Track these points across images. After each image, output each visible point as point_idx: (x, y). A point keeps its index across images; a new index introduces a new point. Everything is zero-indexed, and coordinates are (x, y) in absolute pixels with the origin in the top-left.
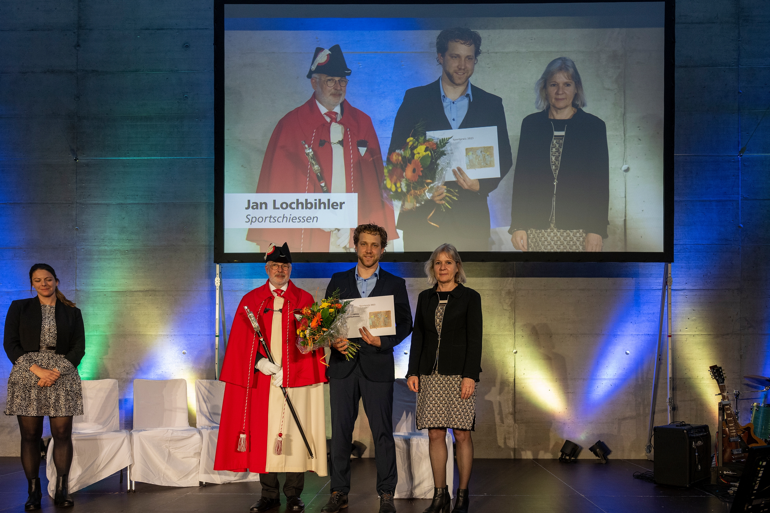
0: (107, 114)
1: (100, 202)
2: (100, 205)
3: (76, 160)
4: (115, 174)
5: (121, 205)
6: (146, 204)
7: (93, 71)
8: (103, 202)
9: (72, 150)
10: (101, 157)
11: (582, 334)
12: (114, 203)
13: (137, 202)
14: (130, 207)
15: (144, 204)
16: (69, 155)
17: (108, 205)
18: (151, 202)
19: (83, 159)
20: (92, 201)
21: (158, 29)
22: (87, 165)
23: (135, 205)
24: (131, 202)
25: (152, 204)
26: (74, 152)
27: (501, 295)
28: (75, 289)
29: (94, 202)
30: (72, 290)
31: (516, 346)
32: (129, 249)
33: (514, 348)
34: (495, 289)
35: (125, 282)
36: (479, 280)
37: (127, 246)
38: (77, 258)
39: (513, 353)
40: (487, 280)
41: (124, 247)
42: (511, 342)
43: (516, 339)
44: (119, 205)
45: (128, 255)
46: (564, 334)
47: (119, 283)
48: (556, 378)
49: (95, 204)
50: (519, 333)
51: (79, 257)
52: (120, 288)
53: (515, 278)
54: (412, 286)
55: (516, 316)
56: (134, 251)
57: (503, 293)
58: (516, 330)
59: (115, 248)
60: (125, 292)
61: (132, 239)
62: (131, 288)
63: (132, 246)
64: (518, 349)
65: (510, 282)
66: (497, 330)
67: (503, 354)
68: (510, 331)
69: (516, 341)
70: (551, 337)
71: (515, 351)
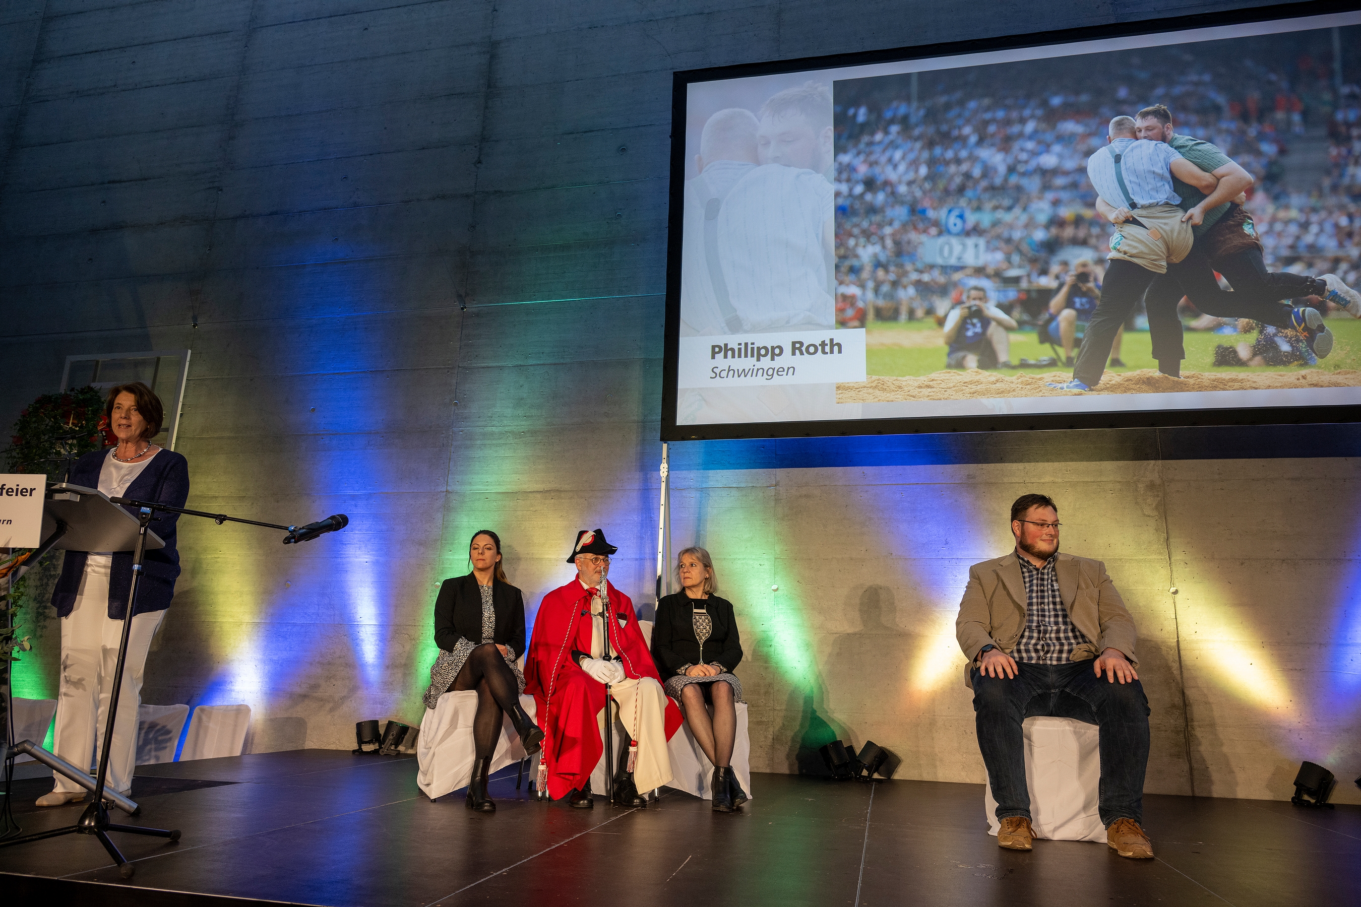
0: (509, 246)
1: (491, 365)
2: (490, 369)
3: (462, 309)
4: (515, 325)
5: (520, 368)
6: (555, 364)
7: (496, 192)
8: (494, 364)
9: (460, 296)
10: (498, 302)
11: (1306, 559)
12: (510, 365)
13: (541, 362)
14: (532, 369)
15: (551, 364)
16: (455, 302)
17: (501, 368)
18: (562, 361)
19: (473, 307)
20: (480, 363)
21: (585, 132)
22: (478, 315)
23: (540, 366)
24: (534, 362)
25: (563, 364)
26: (461, 298)
27: (1136, 490)
28: (445, 490)
29: (483, 365)
30: (441, 491)
31: (1176, 581)
32: (527, 430)
33: (1172, 583)
34: (1125, 480)
35: (518, 478)
36: (1094, 465)
37: (524, 425)
38: (452, 445)
39: (1170, 594)
40: (1108, 466)
41: (519, 427)
42: (1164, 572)
43: (1174, 569)
44: (517, 367)
45: (524, 439)
46: (1268, 559)
47: (508, 480)
48: (1261, 641)
49: (483, 368)
50: (1178, 556)
51: (454, 443)
52: (509, 487)
53: (1160, 461)
54: (974, 477)
55: (1170, 527)
56: (533, 433)
57: (1141, 486)
58: (1173, 551)
59: (507, 429)
60: (516, 493)
61: (532, 416)
62: (525, 487)
63: (531, 425)
64: (1178, 586)
65: (1152, 469)
66: (1135, 551)
67: (1151, 596)
68: (1160, 553)
69: (1174, 573)
70: (1242, 564)
71: (1173, 589)
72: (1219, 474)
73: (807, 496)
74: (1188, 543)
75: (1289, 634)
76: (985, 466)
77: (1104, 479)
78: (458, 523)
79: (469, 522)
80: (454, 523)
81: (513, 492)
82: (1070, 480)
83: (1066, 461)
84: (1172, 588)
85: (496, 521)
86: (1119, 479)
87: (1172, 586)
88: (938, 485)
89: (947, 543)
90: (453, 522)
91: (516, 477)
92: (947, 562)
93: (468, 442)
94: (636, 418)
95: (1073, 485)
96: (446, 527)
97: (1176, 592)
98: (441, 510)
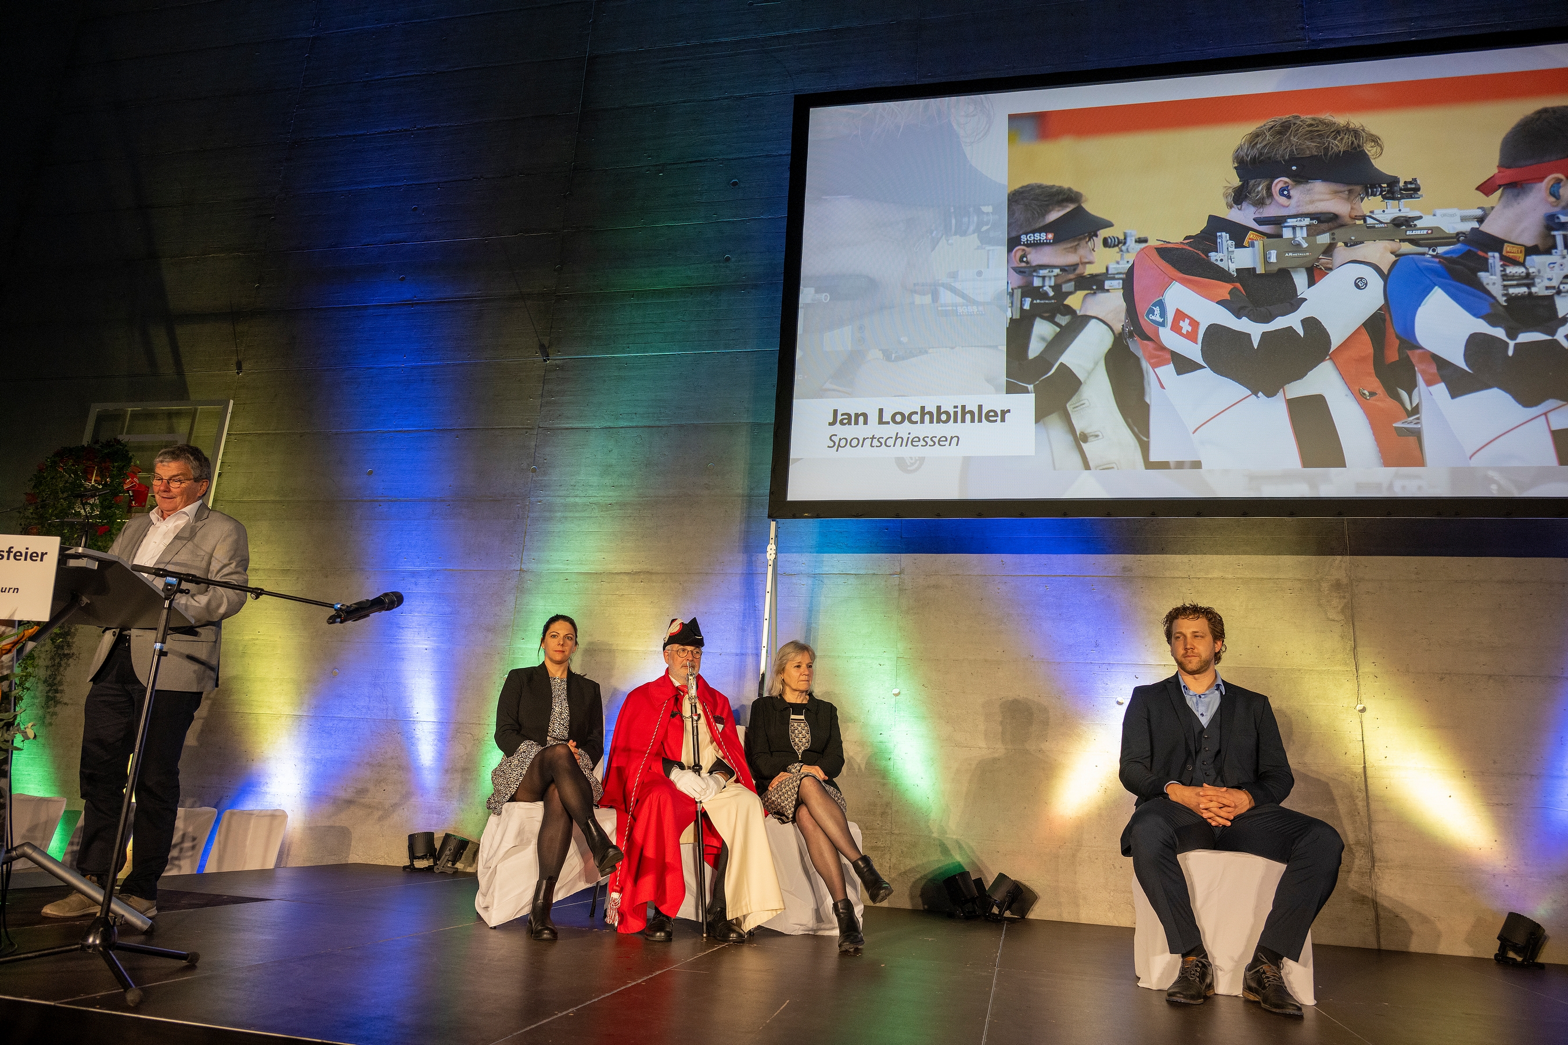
0: (601, 289)
1: (575, 426)
2: (574, 430)
3: (545, 361)
4: (605, 381)
5: (609, 430)
6: (649, 427)
8: (579, 425)
9: (542, 346)
10: (586, 355)
11: (1517, 676)
12: (597, 427)
13: (634, 424)
14: (623, 432)
15: (645, 427)
16: (536, 353)
17: (587, 430)
18: (657, 423)
19: (556, 358)
20: (563, 424)
21: (691, 162)
22: (562, 368)
23: (631, 429)
24: (625, 424)
25: (658, 427)
26: (544, 348)
27: (1319, 590)
28: (519, 569)
29: (567, 426)
30: (514, 570)
31: (1363, 697)
32: (615, 502)
33: (1359, 700)
34: (1306, 578)
35: (603, 557)
36: (1269, 560)
37: (611, 496)
38: (528, 517)
39: (1356, 711)
40: (1288, 560)
41: (606, 499)
42: (1349, 686)
43: (1362, 682)
44: (605, 429)
45: (610, 512)
46: (1473, 674)
47: (592, 559)
48: (1462, 770)
49: (567, 429)
50: (1366, 668)
51: (531, 515)
52: (592, 566)
53: (1348, 558)
54: (1131, 570)
55: (1357, 633)
56: (623, 505)
57: (1325, 586)
58: (1361, 661)
59: (592, 500)
60: (601, 574)
61: (621, 486)
62: (611, 567)
63: (620, 496)
64: (1367, 702)
65: (1338, 566)
66: (1317, 661)
67: (1334, 713)
68: (1346, 664)
69: (1362, 687)
70: (1442, 679)
71: (1360, 707)
72: (1417, 574)
73: (936, 587)
74: (1379, 653)
75: (1495, 762)
76: (1143, 557)
77: (1282, 576)
78: (531, 607)
79: (545, 606)
80: (527, 607)
81: (596, 573)
82: (1241, 576)
83: (1237, 553)
84: (1359, 705)
85: (576, 606)
86: (1299, 576)
87: (1359, 702)
88: (1088, 578)
89: (1097, 645)
90: (527, 605)
91: (601, 555)
92: (1096, 667)
93: (547, 514)
94: (740, 491)
95: (1246, 581)
96: (519, 612)
97: (1363, 710)
98: (513, 591)
